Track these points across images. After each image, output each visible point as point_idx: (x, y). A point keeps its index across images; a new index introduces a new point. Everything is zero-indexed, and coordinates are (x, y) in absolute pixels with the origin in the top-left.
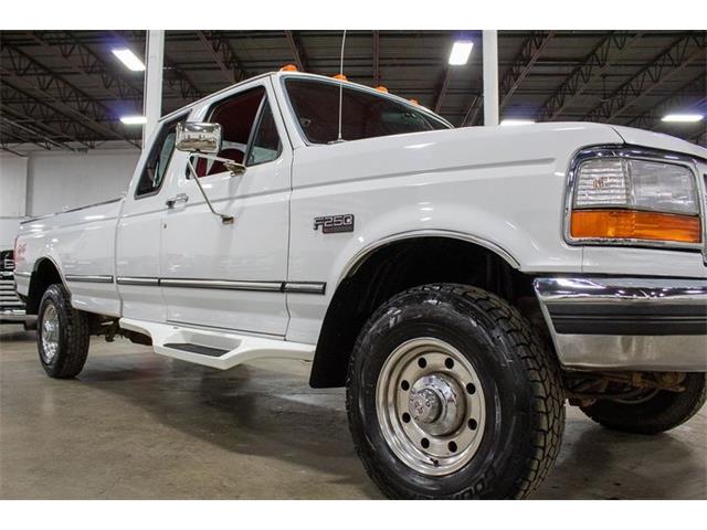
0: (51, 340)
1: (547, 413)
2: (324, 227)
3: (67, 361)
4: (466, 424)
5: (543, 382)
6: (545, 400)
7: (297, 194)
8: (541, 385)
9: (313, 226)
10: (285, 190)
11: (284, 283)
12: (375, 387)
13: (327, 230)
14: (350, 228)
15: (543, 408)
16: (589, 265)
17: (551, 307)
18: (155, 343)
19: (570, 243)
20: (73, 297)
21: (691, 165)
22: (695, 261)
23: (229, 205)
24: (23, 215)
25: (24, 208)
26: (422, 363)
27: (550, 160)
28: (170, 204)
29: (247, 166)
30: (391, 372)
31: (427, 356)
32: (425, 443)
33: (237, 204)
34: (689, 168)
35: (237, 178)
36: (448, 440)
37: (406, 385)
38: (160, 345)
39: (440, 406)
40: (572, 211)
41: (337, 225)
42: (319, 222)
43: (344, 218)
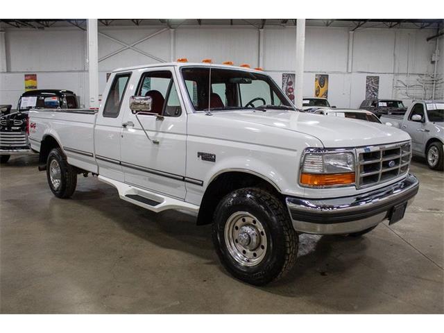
1: (290, 247)
2: (202, 157)
3: (67, 190)
4: (260, 247)
5: (287, 234)
7: (190, 138)
8: (288, 237)
9: (197, 156)
10: (185, 135)
11: (184, 178)
13: (203, 159)
14: (214, 160)
15: (288, 245)
16: (306, 195)
17: (291, 210)
18: (120, 194)
19: (300, 186)
20: (68, 158)
21: (353, 151)
22: (351, 190)
23: (156, 135)
24: (6, 71)
25: (5, 67)
26: (244, 220)
27: (295, 150)
28: (125, 126)
29: (164, 115)
30: (231, 223)
31: (245, 218)
32: (244, 252)
33: (160, 135)
34: (352, 153)
35: (159, 121)
36: (253, 252)
37: (237, 228)
38: (124, 195)
39: (250, 239)
40: (302, 173)
41: (208, 158)
42: (199, 154)
43: (211, 155)
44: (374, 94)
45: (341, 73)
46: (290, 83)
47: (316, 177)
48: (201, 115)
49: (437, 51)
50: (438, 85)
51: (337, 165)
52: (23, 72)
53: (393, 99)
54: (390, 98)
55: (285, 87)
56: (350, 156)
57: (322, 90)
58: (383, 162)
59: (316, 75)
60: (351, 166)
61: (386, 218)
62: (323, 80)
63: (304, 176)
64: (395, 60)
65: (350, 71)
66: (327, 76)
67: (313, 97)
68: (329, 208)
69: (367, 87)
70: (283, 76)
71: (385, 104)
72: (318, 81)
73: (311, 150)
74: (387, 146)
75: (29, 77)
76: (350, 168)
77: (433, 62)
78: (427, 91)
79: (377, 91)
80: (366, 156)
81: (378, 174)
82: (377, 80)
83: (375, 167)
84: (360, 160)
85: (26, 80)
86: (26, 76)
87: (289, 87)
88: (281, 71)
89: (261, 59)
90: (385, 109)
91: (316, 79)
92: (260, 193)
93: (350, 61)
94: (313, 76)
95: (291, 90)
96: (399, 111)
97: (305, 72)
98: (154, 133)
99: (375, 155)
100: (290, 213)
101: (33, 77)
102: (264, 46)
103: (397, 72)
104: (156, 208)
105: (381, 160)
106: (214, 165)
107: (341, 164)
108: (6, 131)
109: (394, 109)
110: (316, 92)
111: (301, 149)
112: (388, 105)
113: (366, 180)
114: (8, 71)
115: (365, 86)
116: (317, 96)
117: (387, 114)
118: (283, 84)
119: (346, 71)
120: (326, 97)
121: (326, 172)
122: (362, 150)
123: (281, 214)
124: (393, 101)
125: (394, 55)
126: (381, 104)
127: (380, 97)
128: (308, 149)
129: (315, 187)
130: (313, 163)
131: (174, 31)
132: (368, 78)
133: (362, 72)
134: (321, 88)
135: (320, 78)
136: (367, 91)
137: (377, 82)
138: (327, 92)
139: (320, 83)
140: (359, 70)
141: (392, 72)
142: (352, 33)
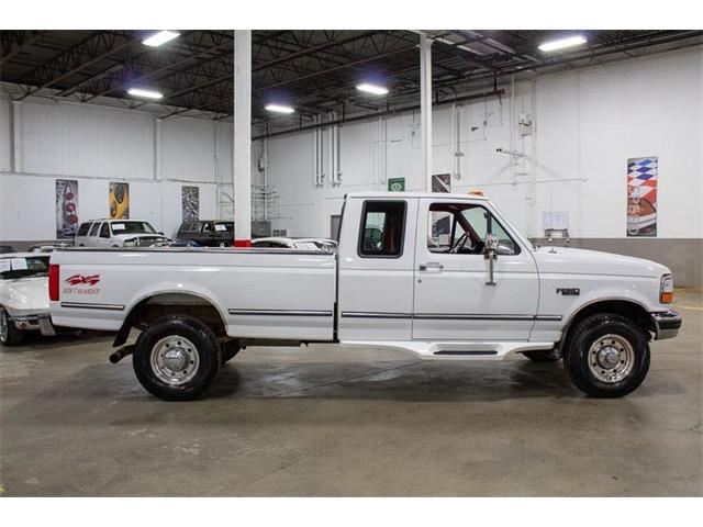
10: (535, 272)
13: (564, 294)
14: (578, 294)
42: (559, 290)
43: (574, 290)
44: (193, 212)
45: (146, 180)
46: (69, 196)
49: (265, 155)
50: (272, 200)
55: (61, 202)
57: (121, 208)
59: (111, 183)
62: (120, 191)
64: (216, 164)
65: (159, 178)
66: (127, 185)
69: (183, 203)
70: (57, 184)
71: (223, 228)
72: (113, 193)
77: (261, 170)
78: (258, 208)
79: (197, 208)
82: (196, 190)
87: (67, 202)
88: (52, 176)
89: (17, 152)
91: (111, 190)
93: (159, 163)
94: (106, 186)
95: (71, 208)
103: (219, 181)
106: (578, 298)
110: (112, 210)
112: (227, 229)
115: (181, 201)
116: (113, 216)
118: (58, 197)
119: (152, 178)
120: (128, 218)
125: (215, 157)
126: (217, 228)
132: (184, 189)
133: (175, 181)
134: (119, 205)
135: (117, 188)
136: (184, 208)
137: (197, 195)
138: (127, 210)
139: (116, 196)
140: (170, 177)
141: (214, 180)
142: (159, 121)
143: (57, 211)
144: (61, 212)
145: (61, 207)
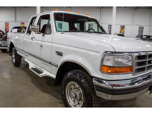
0: (14, 59)
1: (95, 104)
2: (57, 54)
3: (17, 63)
4: (81, 100)
5: (94, 97)
6: (94, 101)
7: (53, 44)
8: (94, 98)
9: (55, 53)
10: (51, 43)
11: (51, 63)
12: (65, 89)
13: (58, 54)
14: (62, 55)
15: (94, 103)
16: (104, 78)
17: (95, 85)
18: (29, 67)
19: (101, 72)
20: (17, 51)
21: (132, 54)
22: (130, 76)
23: (42, 42)
24: (15, 21)
25: (15, 20)
26: (74, 86)
27: (99, 52)
28: (32, 38)
29: (45, 34)
30: (69, 86)
31: (75, 85)
32: (74, 101)
33: (43, 43)
34: (131, 55)
35: (43, 37)
36: (78, 102)
37: (71, 89)
38: (30, 68)
39: (76, 96)
40: (102, 65)
41: (60, 54)
42: (57, 52)
43: (61, 53)
44: (141, 33)
45: (130, 25)
46: (111, 28)
47: (110, 68)
48: (59, 34)
51: (123, 62)
52: (20, 22)
53: (149, 35)
54: (147, 35)
55: (109, 29)
56: (130, 57)
57: (122, 31)
58: (148, 61)
59: (121, 26)
60: (130, 62)
61: (148, 90)
62: (123, 27)
63: (103, 67)
64: (150, 21)
65: (133, 24)
66: (124, 26)
67: (119, 33)
68: (116, 86)
69: (139, 31)
70: (109, 26)
71: (145, 37)
72: (121, 28)
73: (108, 53)
74: (149, 53)
75: (22, 24)
76: (130, 64)
79: (142, 32)
80: (139, 57)
81: (145, 67)
82: (143, 28)
83: (144, 63)
84: (136, 59)
85: (21, 24)
86: (21, 23)
88: (108, 24)
89: (101, 19)
90: (145, 39)
91: (120, 27)
92: (82, 74)
93: (133, 21)
95: (111, 31)
96: (151, 39)
97: (115, 24)
98: (41, 42)
99: (144, 57)
100: (95, 87)
101: (23, 23)
102: (102, 15)
103: (150, 25)
104: (41, 75)
105: (147, 60)
106: (62, 57)
107: (124, 61)
108: (5, 40)
109: (148, 38)
110: (120, 32)
111: (102, 52)
112: (147, 37)
113: (138, 70)
114: (16, 21)
115: (138, 30)
116: (120, 33)
117: (146, 40)
118: (108, 28)
119: (131, 24)
120: (124, 34)
121: (115, 66)
122: (137, 54)
123: (91, 86)
124: (149, 36)
125: (150, 19)
126: (144, 37)
127: (144, 34)
128: (106, 52)
129: (109, 73)
130: (108, 60)
131: (71, 9)
132: (139, 27)
133: (137, 25)
134: (122, 30)
135: (122, 27)
136: (139, 32)
137: (143, 29)
138: (124, 32)
139: (122, 29)
140: (136, 24)
141: (149, 25)
142: (134, 11)
143: (108, 31)
144: (109, 32)
145: (109, 30)
